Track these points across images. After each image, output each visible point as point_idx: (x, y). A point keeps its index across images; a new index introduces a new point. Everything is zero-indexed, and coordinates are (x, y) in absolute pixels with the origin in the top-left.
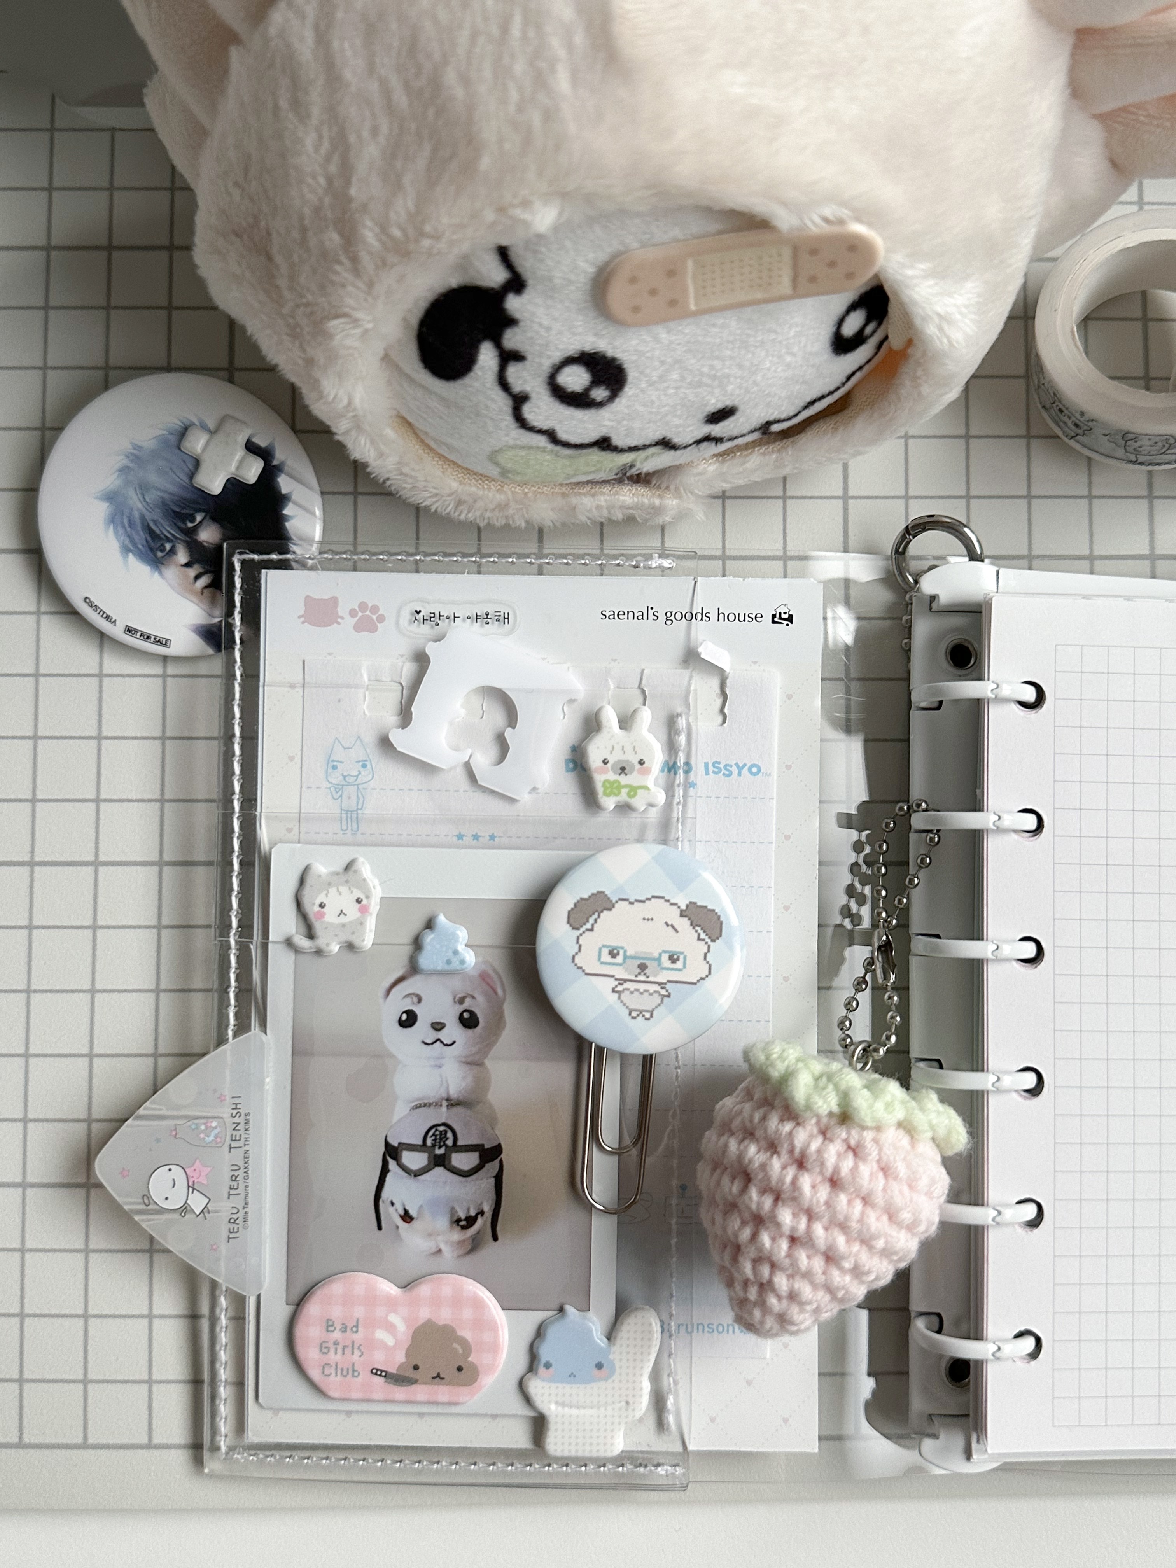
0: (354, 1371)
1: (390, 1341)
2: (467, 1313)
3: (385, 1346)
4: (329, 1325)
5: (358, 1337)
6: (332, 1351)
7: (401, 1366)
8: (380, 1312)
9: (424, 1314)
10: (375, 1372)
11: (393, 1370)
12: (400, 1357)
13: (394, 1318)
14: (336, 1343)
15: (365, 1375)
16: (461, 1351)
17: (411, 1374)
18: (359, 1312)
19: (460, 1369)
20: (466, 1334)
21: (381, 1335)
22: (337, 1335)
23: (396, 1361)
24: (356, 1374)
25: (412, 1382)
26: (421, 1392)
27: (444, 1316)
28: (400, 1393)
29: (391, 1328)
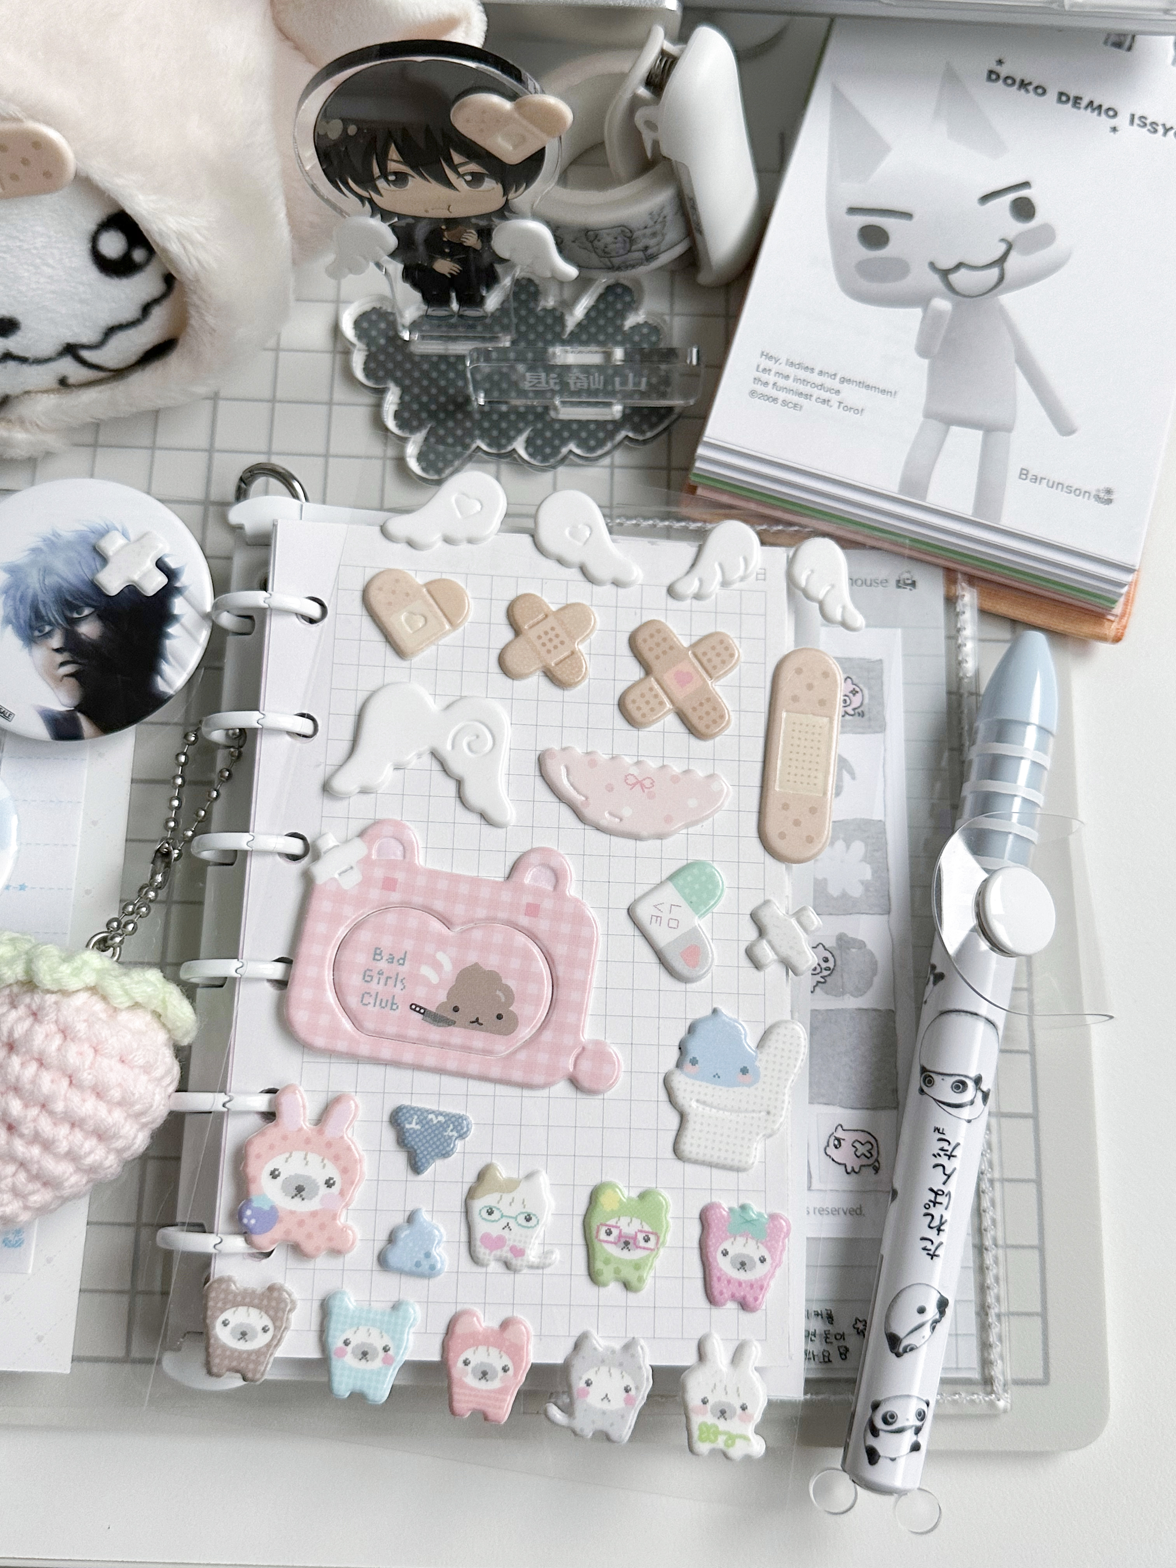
0: (393, 1004)
1: (434, 978)
2: (515, 963)
3: (427, 983)
4: (377, 953)
5: (404, 969)
6: (375, 980)
7: (442, 1005)
8: (429, 948)
9: (472, 958)
10: (415, 1008)
11: (432, 1008)
12: (442, 996)
13: (441, 957)
14: (380, 973)
15: (403, 1008)
16: (503, 999)
17: (452, 1016)
18: (408, 945)
19: (499, 1017)
20: (512, 983)
21: (426, 971)
22: (383, 965)
23: (436, 999)
24: (395, 1007)
25: (450, 1023)
26: (457, 1035)
27: (492, 962)
28: (436, 1033)
29: (437, 966)
